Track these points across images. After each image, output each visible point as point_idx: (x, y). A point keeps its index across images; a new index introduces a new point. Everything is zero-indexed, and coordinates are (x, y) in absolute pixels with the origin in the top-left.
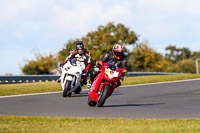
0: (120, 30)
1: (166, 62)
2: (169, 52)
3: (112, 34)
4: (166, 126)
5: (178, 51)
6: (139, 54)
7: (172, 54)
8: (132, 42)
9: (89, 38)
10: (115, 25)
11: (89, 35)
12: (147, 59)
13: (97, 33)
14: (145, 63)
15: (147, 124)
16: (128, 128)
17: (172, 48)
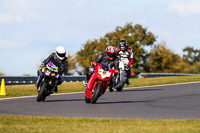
0: (137, 31)
1: (184, 64)
2: (186, 53)
3: (130, 35)
4: (183, 127)
5: (195, 52)
6: (157, 54)
7: (189, 56)
8: (150, 43)
9: (107, 39)
10: (133, 25)
11: (107, 35)
12: (164, 60)
13: (114, 34)
14: (163, 65)
15: (165, 124)
16: (145, 128)
17: (190, 50)
